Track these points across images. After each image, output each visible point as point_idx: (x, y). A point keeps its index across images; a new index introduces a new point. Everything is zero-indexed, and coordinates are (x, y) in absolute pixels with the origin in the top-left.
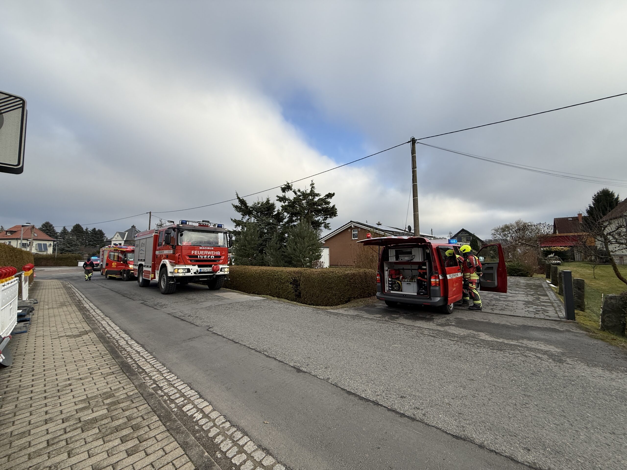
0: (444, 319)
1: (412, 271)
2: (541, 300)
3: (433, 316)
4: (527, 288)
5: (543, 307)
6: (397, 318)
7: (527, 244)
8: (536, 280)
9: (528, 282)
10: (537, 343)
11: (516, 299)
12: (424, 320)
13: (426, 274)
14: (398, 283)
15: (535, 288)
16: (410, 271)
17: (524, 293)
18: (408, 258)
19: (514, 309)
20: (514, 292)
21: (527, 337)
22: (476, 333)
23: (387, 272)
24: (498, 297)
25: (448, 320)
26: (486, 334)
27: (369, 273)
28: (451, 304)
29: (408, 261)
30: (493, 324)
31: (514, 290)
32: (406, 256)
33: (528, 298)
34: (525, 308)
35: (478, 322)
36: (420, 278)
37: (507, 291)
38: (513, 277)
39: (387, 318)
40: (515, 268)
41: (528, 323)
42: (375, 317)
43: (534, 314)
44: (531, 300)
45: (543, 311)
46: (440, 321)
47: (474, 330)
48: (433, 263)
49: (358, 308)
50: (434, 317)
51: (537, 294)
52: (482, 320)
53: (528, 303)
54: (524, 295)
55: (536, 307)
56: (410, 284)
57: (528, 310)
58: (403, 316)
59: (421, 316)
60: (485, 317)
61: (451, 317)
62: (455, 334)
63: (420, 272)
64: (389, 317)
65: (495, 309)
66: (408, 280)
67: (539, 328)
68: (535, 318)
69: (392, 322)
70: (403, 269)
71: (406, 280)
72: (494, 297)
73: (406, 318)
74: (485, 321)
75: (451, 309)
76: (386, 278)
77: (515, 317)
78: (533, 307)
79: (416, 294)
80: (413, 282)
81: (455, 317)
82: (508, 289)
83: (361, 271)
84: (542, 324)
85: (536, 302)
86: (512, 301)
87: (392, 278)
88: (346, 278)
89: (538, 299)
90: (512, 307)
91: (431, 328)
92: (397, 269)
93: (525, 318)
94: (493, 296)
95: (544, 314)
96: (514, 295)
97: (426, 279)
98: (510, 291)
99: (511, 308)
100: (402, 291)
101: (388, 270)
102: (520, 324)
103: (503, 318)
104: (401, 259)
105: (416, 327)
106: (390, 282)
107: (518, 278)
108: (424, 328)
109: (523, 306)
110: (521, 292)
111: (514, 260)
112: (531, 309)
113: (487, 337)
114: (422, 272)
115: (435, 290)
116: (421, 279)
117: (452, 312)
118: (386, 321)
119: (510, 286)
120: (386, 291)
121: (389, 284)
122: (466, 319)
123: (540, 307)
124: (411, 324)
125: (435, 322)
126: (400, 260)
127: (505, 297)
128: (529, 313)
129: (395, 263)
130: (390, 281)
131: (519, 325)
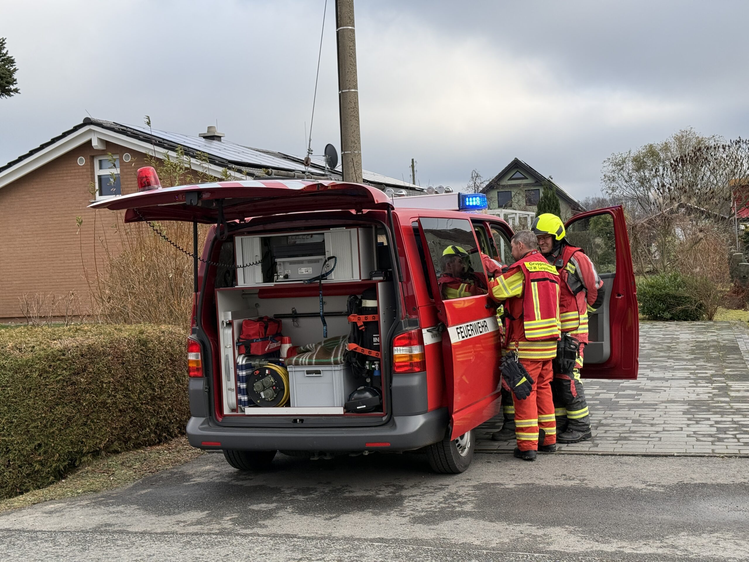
0: (440, 495)
1: (327, 319)
2: (733, 394)
3: (402, 488)
4: (695, 359)
5: (737, 418)
6: (269, 515)
7: (703, 212)
8: (721, 329)
9: (702, 338)
10: (715, 539)
11: (664, 396)
12: (368, 507)
13: (378, 332)
14: (273, 373)
15: (717, 358)
16: (319, 320)
17: (686, 374)
18: (310, 270)
19: (657, 432)
20: (661, 375)
21: (690, 524)
22: (540, 532)
23: (229, 331)
24: (611, 395)
25: (451, 495)
26: (571, 532)
27: (161, 343)
28: (462, 437)
29: (311, 280)
30: (592, 490)
31: (661, 367)
32: (301, 262)
33: (698, 390)
34: (688, 425)
35: (550, 490)
36: (353, 346)
37: (640, 371)
38: (660, 324)
39: (227, 523)
40: (667, 294)
41: (694, 476)
42: (178, 522)
43: (713, 443)
44: (705, 397)
45: (736, 429)
46: (424, 506)
47: (532, 522)
48: (399, 283)
49: (108, 497)
50: (404, 493)
51: (724, 375)
52: (562, 482)
53: (697, 407)
54: (686, 383)
55: (717, 418)
56: (318, 372)
57: (695, 432)
58: (292, 502)
59: (359, 494)
60: (570, 472)
61: (461, 483)
62: (470, 546)
63: (355, 324)
64: (235, 516)
65: (601, 438)
66: (311, 358)
67: (722, 488)
68: (712, 456)
69: (245, 536)
70: (295, 316)
71: (304, 359)
72: (602, 396)
73: (304, 510)
74: (570, 483)
75: (464, 454)
76: (227, 357)
77: (658, 460)
78: (709, 419)
79: (340, 411)
80: (329, 364)
81: (475, 483)
82: (642, 363)
83: (126, 334)
84: (731, 473)
85: (718, 402)
86: (653, 406)
87: (249, 356)
88: (54, 372)
89: (724, 390)
90: (652, 425)
91: (390, 535)
92: (271, 315)
93: (684, 460)
94: (599, 394)
95: (738, 439)
96: (658, 383)
97: (378, 348)
98: (648, 372)
99: (648, 428)
100: (288, 404)
101: (236, 323)
102: (672, 480)
103: (625, 467)
104: (286, 277)
105: (338, 539)
106: (243, 373)
107: (672, 327)
108: (366, 540)
109: (683, 420)
110: (679, 374)
111: (665, 267)
112: (704, 428)
113: (572, 539)
114: (360, 320)
115: (407, 390)
116: (360, 349)
117: (466, 467)
118: (222, 532)
119: (648, 357)
120: (226, 411)
121: (238, 378)
122: (511, 486)
123: (728, 418)
124: (321, 532)
125: (408, 512)
126: (279, 280)
127: (635, 392)
128: (698, 440)
129: (263, 293)
130: (242, 368)
131: (669, 487)
